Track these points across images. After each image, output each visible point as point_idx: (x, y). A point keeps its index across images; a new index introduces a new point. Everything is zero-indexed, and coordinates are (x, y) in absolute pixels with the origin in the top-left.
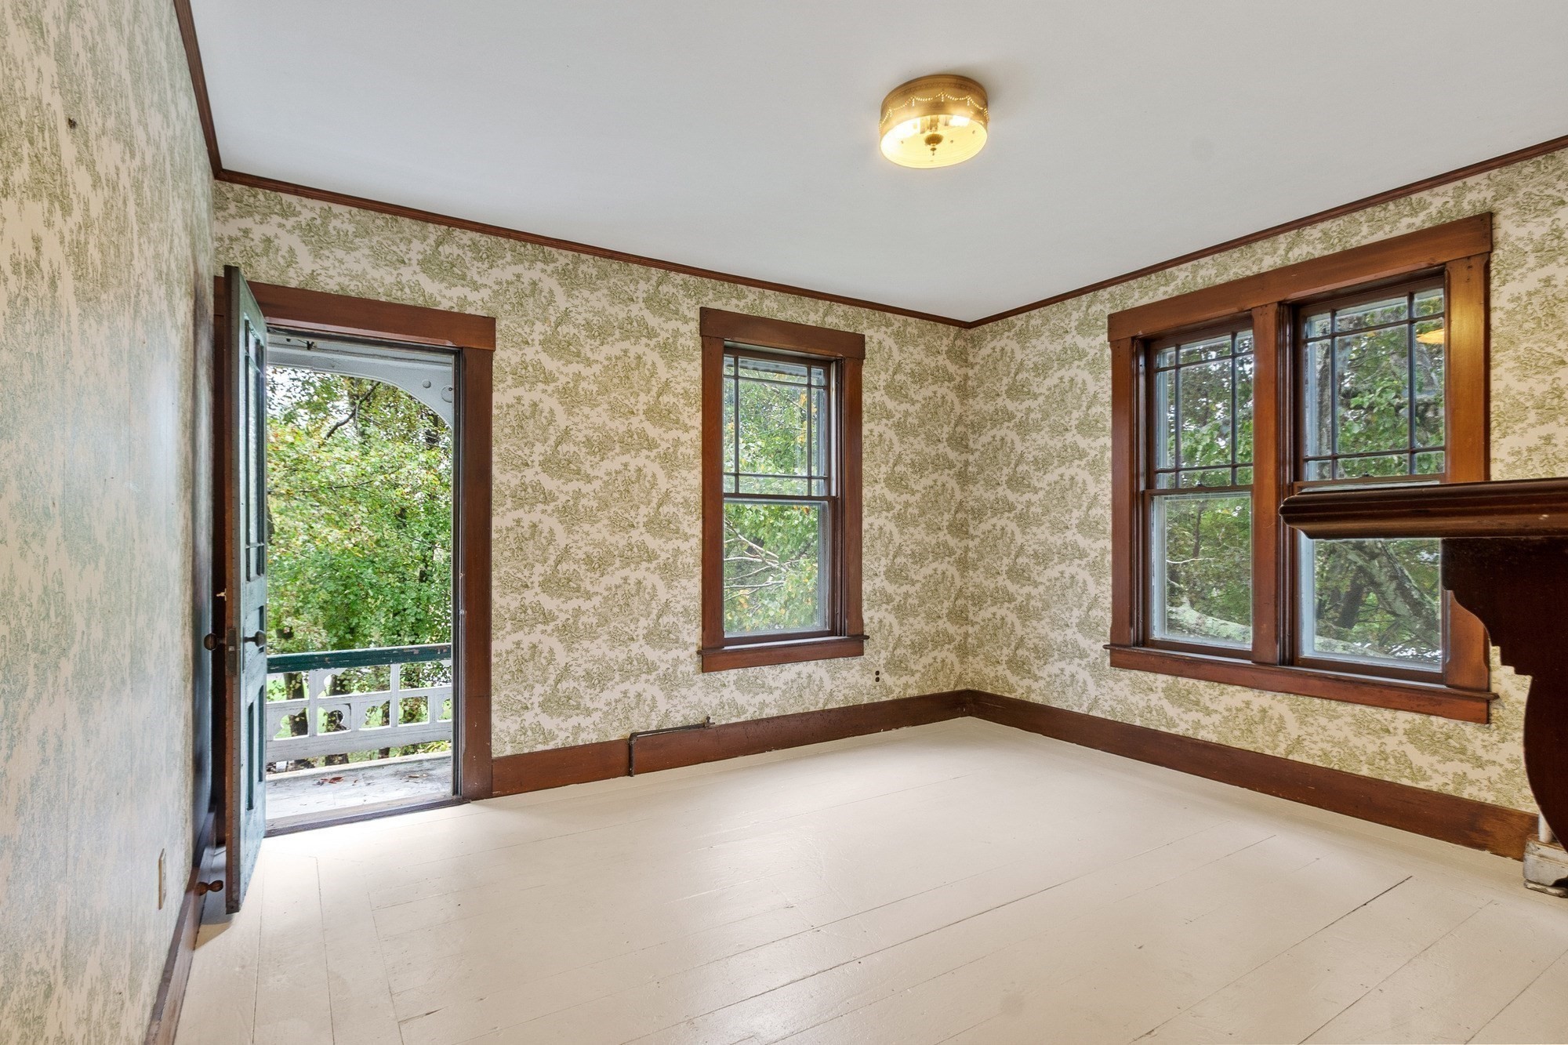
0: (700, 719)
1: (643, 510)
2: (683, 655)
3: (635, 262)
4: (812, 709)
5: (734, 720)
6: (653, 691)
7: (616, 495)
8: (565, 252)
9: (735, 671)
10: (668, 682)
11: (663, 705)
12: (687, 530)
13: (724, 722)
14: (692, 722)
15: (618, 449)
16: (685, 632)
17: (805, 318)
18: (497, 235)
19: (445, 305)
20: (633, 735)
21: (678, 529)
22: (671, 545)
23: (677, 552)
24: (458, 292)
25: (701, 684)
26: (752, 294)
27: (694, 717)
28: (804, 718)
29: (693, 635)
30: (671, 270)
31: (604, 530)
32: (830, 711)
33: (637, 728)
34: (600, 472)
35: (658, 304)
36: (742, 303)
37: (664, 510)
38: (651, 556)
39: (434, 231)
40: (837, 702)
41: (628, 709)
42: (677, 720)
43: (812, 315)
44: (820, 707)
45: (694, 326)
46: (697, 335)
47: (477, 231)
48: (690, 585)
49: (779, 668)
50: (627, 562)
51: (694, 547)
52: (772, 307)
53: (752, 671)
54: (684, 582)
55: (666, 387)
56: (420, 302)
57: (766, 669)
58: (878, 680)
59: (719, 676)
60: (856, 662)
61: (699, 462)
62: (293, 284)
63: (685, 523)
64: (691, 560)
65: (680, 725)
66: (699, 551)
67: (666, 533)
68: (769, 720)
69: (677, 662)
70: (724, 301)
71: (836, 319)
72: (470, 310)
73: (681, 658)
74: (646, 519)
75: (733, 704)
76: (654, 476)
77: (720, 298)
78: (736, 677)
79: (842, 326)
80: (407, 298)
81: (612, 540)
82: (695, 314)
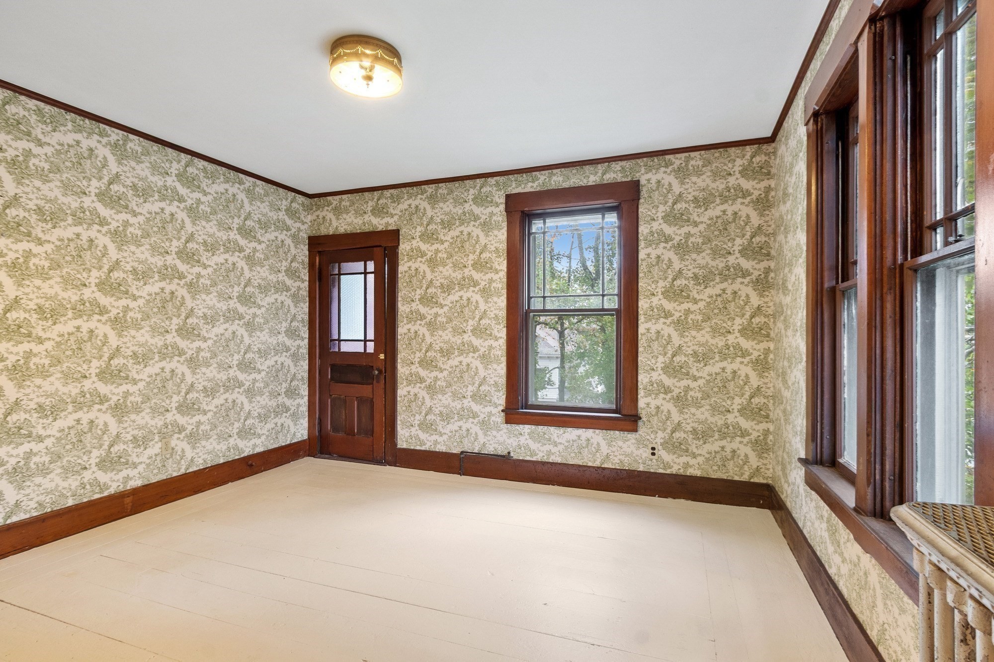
0: (505, 453)
1: (471, 322)
2: (495, 411)
3: (467, 179)
4: (590, 464)
5: (528, 458)
6: (476, 429)
7: (456, 314)
8: (431, 186)
9: (529, 426)
10: (485, 425)
11: (482, 439)
12: (497, 334)
13: (521, 458)
14: (500, 453)
15: (457, 288)
16: (495, 397)
17: (585, 181)
18: (401, 188)
19: (380, 228)
20: (462, 452)
21: (491, 334)
22: (487, 343)
23: (491, 347)
24: (386, 220)
25: (505, 431)
26: (542, 177)
27: (502, 451)
28: (581, 469)
29: (500, 399)
30: (488, 177)
31: (449, 334)
32: (604, 469)
33: (466, 449)
34: (447, 302)
35: (480, 200)
36: (535, 185)
37: (483, 322)
38: (475, 350)
39: (376, 194)
40: (612, 464)
41: (461, 437)
42: (490, 449)
43: (592, 177)
44: (597, 464)
45: (502, 207)
46: (504, 213)
47: (393, 188)
48: (498, 368)
49: (562, 430)
50: (461, 352)
51: (501, 344)
52: (558, 180)
53: (541, 429)
54: (495, 366)
55: (484, 248)
56: (371, 229)
57: (552, 429)
58: (653, 454)
59: (517, 427)
60: (631, 436)
61: (504, 292)
62: (331, 233)
63: (496, 330)
64: (499, 353)
65: (492, 453)
66: (504, 347)
67: (484, 336)
68: (552, 464)
69: (490, 414)
70: (523, 186)
71: (615, 174)
72: (390, 228)
73: (493, 412)
74: (472, 328)
75: (527, 447)
76: (477, 302)
77: (520, 185)
78: (529, 431)
79: (620, 178)
80: (367, 228)
81: (453, 340)
82: (503, 200)
